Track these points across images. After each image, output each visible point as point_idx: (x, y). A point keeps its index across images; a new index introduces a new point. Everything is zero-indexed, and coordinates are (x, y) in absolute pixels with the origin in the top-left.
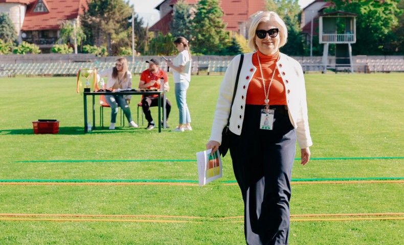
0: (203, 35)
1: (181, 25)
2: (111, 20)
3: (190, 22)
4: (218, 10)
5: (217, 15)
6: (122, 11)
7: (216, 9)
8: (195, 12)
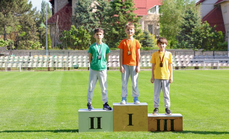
0: (117, 30)
1: (85, 19)
2: (10, 12)
3: (93, 16)
4: (133, 4)
5: (131, 8)
6: (21, 3)
7: (131, 3)
8: (97, 6)
